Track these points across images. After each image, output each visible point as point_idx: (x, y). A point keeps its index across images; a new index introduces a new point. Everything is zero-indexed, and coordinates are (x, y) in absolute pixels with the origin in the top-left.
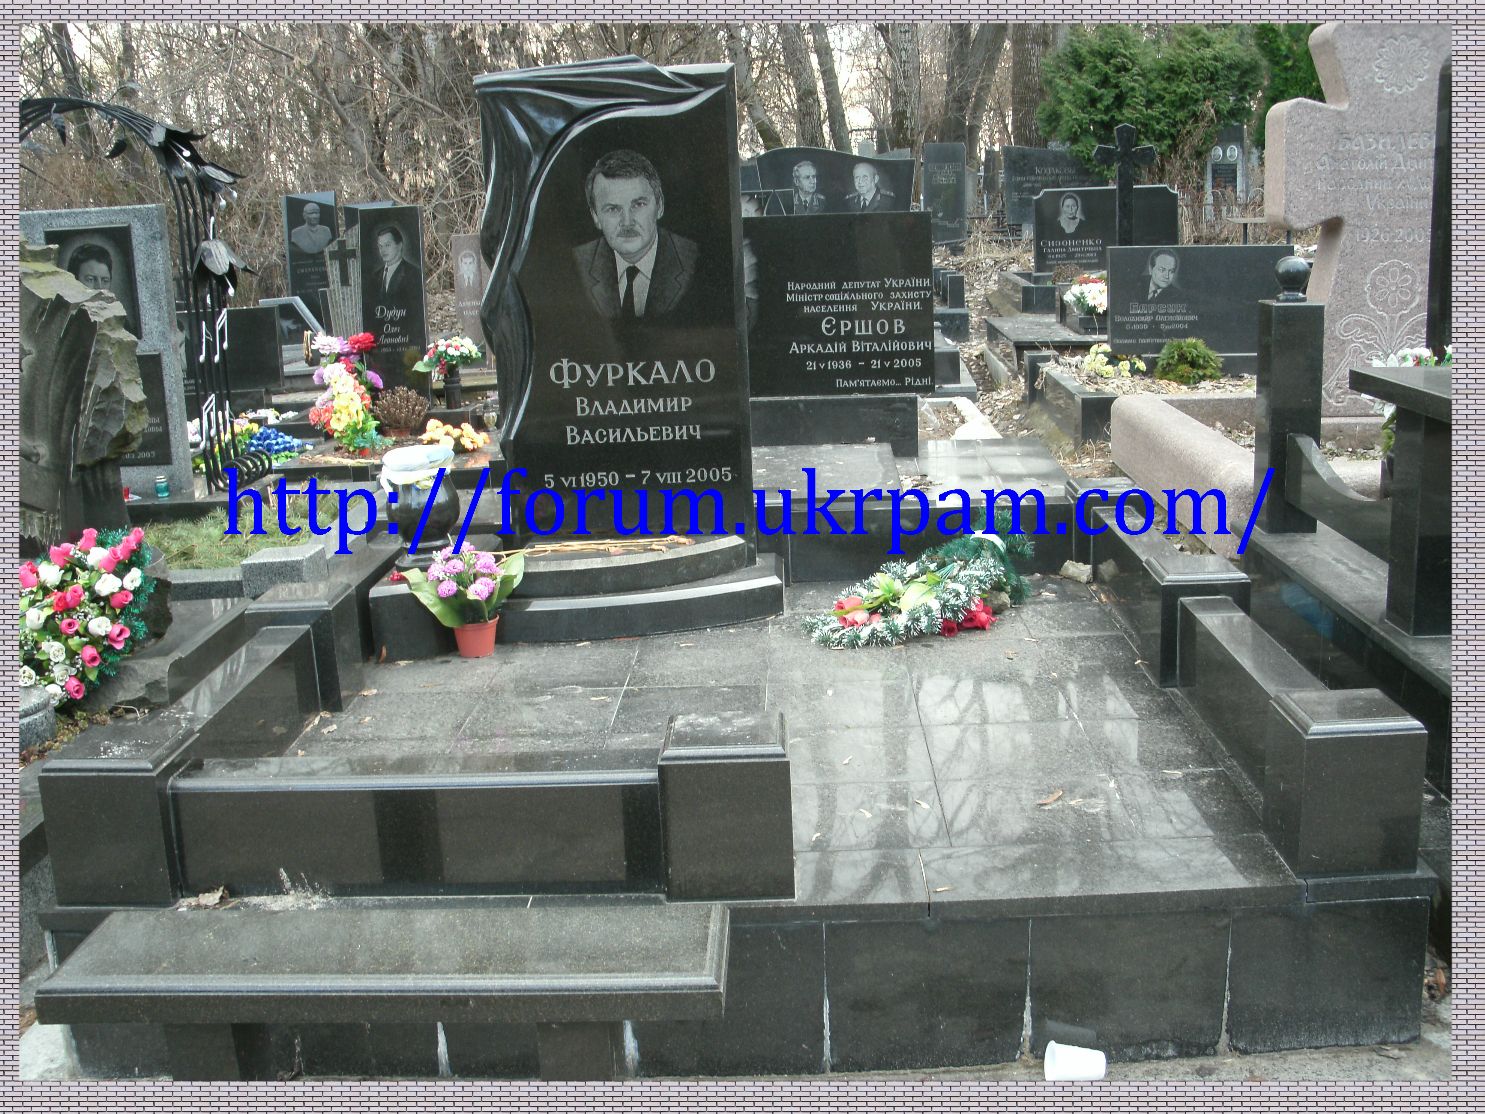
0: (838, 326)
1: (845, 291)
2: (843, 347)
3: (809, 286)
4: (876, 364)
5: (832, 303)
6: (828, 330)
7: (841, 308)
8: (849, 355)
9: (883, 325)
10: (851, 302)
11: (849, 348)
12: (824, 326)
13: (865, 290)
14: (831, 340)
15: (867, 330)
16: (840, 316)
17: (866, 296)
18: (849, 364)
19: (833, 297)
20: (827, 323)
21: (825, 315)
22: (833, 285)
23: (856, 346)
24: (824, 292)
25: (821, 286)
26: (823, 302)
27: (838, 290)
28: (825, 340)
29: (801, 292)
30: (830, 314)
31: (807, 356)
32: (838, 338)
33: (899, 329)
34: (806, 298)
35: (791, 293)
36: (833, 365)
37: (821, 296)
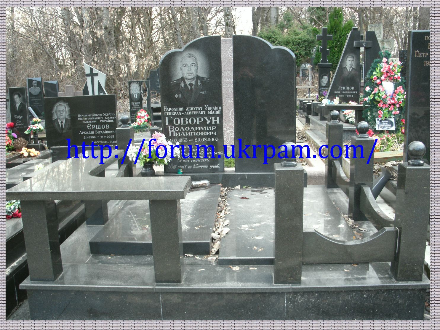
0: (91, 127)
1: (93, 117)
2: (93, 132)
3: (84, 116)
4: (102, 137)
5: (90, 120)
6: (89, 128)
7: (92, 122)
8: (95, 135)
9: (103, 126)
10: (95, 120)
11: (95, 132)
12: (88, 126)
13: (98, 117)
14: (90, 130)
15: (99, 128)
16: (92, 124)
17: (98, 118)
18: (95, 137)
19: (90, 119)
20: (89, 125)
21: (87, 124)
22: (90, 115)
23: (97, 132)
24: (88, 117)
25: (87, 116)
26: (87, 120)
27: (91, 117)
28: (88, 131)
29: (82, 117)
30: (89, 123)
31: (84, 135)
32: (91, 130)
33: (108, 127)
34: (83, 119)
35: (79, 118)
36: (91, 137)
37: (87, 118)
